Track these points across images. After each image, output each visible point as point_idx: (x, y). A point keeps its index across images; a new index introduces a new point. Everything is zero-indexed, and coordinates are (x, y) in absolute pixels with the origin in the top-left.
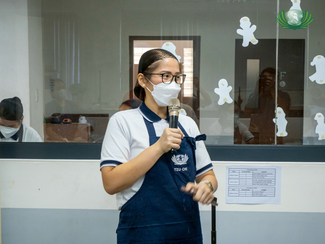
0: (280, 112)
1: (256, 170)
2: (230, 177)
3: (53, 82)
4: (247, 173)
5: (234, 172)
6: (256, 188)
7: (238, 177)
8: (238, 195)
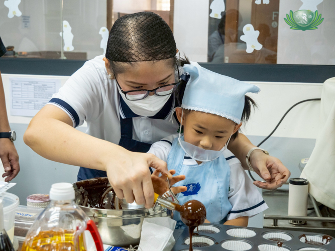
0: (66, 26)
1: (37, 83)
2: (14, 89)
3: (24, 19)
4: (29, 86)
5: (16, 84)
6: (37, 101)
7: (20, 89)
8: (21, 107)
